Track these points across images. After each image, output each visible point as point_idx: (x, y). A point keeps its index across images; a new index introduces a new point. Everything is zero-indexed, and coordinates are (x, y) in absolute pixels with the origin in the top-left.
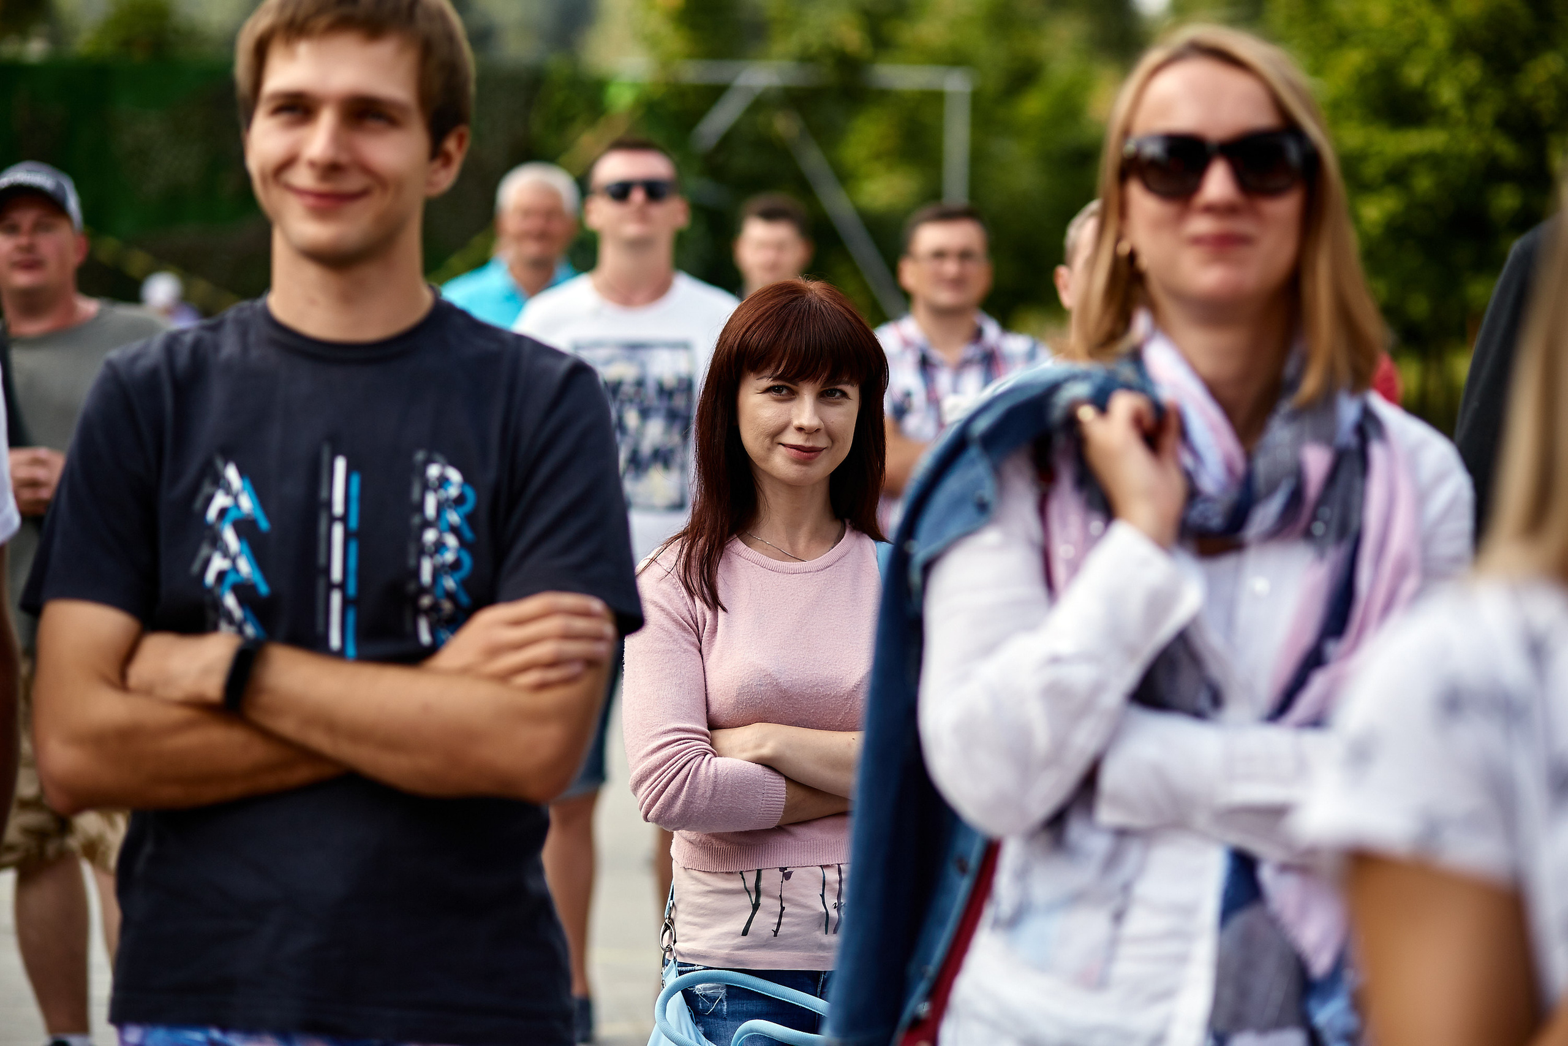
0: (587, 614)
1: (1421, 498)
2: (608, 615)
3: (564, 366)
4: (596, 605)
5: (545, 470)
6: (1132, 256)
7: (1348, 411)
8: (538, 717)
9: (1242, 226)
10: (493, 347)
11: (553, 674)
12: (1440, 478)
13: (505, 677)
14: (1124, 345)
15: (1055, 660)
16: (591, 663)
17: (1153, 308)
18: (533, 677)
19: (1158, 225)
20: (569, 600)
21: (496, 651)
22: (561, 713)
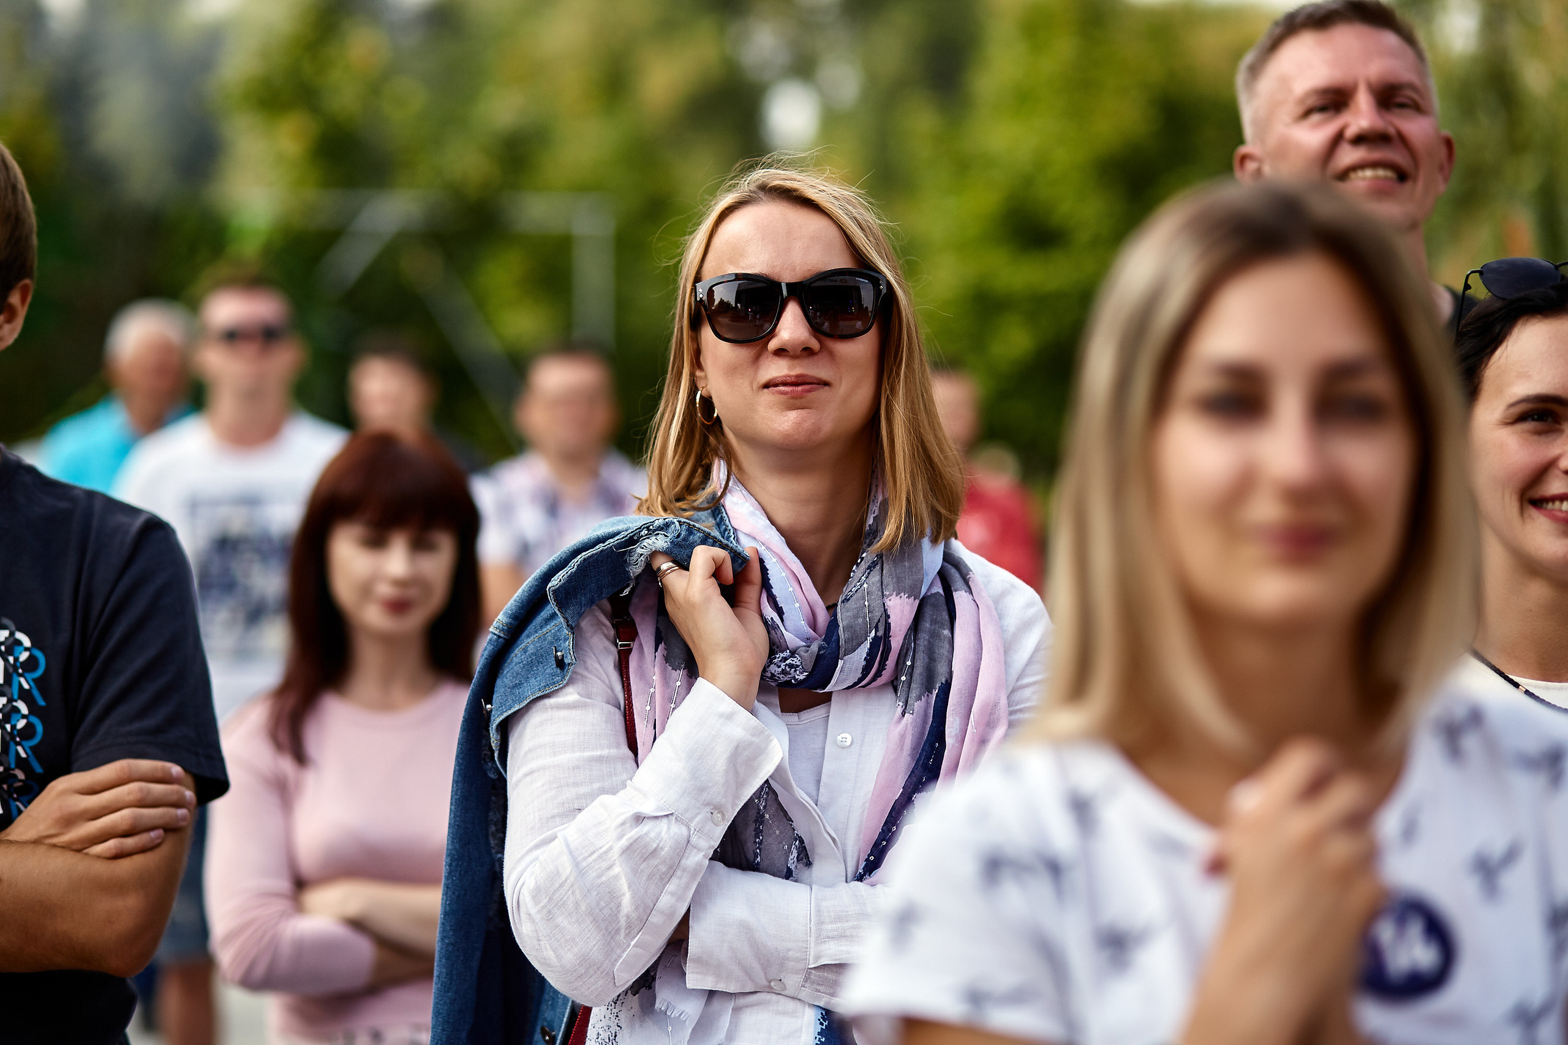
0: (165, 779)
1: (1007, 648)
2: (189, 780)
3: (139, 522)
4: (176, 770)
5: (118, 632)
6: (708, 404)
7: (932, 558)
8: (114, 887)
9: (817, 369)
10: (63, 505)
11: (130, 842)
12: (1026, 625)
13: (80, 847)
14: (702, 497)
15: (639, 819)
16: (170, 829)
17: (730, 457)
18: (111, 844)
19: (732, 371)
20: (145, 765)
21: (70, 820)
22: (140, 882)
